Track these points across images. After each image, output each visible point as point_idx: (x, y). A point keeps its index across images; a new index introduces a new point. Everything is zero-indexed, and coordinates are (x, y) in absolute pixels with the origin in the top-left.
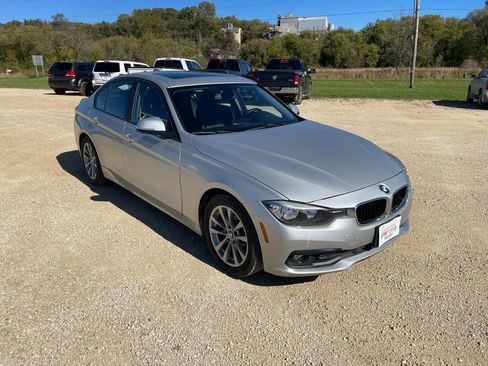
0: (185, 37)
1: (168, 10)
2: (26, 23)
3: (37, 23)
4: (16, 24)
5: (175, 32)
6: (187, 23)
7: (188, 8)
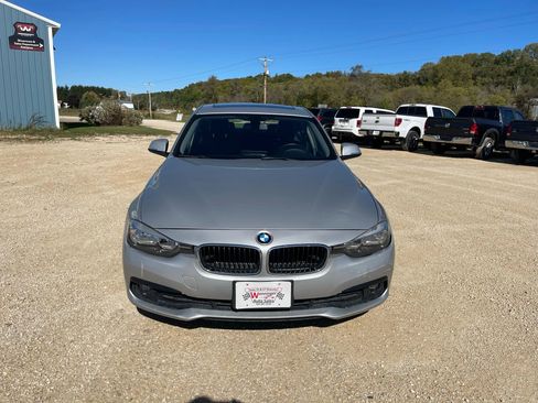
0: (497, 85)
1: (483, 55)
2: (328, 75)
3: (337, 75)
4: (318, 75)
5: (486, 80)
6: (504, 68)
7: (509, 52)
